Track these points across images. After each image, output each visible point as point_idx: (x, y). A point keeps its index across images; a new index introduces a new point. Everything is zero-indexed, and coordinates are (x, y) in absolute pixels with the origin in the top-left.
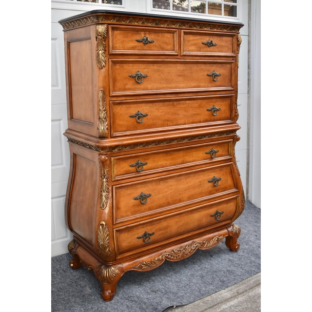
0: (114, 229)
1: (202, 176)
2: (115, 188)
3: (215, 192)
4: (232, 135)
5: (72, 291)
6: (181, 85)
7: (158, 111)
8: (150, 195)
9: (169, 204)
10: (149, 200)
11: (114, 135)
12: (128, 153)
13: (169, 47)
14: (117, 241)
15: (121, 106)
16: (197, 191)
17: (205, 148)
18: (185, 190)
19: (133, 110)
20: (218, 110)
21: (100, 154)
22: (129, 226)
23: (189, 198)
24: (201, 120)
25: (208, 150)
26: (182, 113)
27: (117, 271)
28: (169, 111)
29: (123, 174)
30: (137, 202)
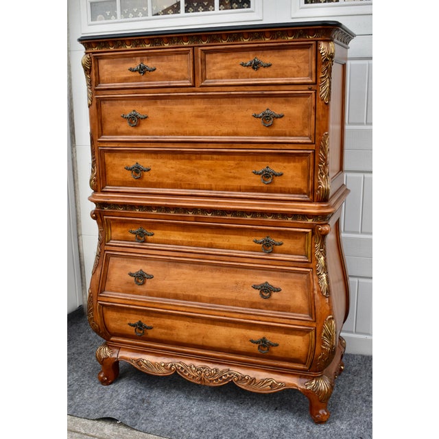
7: (166, 166)
8: (151, 277)
12: (124, 214)
13: (180, 75)
15: (114, 154)
28: (183, 167)
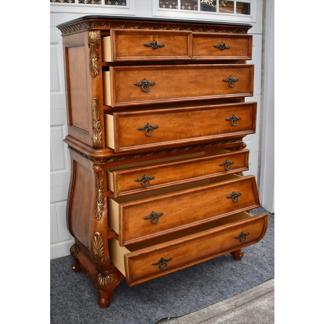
1: (220, 192)
2: (123, 208)
3: (234, 208)
4: (237, 142)
6: (194, 93)
7: (170, 123)
8: (162, 214)
9: (182, 223)
10: (160, 219)
13: (182, 51)
15: (128, 118)
16: (214, 208)
17: (219, 160)
18: (201, 208)
19: (142, 122)
20: (238, 120)
21: (95, 164)
23: (205, 216)
24: (219, 131)
25: (222, 162)
26: (197, 124)
28: (183, 122)
29: (128, 190)
30: (148, 221)
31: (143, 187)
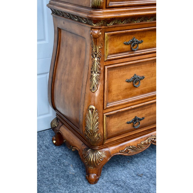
0: (105, 114)
2: (108, 69)
5: (56, 170)
8: (143, 77)
10: (142, 82)
11: (110, 5)
12: (124, 28)
14: (107, 126)
21: (92, 28)
22: (120, 110)
27: (104, 156)
29: (117, 53)
30: (130, 84)
31: (132, 51)
